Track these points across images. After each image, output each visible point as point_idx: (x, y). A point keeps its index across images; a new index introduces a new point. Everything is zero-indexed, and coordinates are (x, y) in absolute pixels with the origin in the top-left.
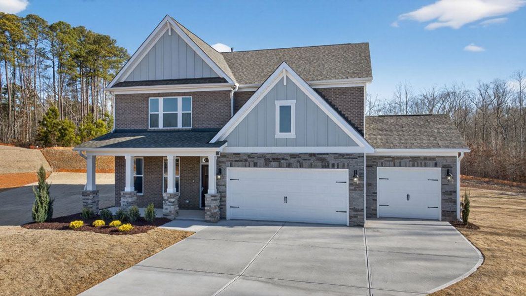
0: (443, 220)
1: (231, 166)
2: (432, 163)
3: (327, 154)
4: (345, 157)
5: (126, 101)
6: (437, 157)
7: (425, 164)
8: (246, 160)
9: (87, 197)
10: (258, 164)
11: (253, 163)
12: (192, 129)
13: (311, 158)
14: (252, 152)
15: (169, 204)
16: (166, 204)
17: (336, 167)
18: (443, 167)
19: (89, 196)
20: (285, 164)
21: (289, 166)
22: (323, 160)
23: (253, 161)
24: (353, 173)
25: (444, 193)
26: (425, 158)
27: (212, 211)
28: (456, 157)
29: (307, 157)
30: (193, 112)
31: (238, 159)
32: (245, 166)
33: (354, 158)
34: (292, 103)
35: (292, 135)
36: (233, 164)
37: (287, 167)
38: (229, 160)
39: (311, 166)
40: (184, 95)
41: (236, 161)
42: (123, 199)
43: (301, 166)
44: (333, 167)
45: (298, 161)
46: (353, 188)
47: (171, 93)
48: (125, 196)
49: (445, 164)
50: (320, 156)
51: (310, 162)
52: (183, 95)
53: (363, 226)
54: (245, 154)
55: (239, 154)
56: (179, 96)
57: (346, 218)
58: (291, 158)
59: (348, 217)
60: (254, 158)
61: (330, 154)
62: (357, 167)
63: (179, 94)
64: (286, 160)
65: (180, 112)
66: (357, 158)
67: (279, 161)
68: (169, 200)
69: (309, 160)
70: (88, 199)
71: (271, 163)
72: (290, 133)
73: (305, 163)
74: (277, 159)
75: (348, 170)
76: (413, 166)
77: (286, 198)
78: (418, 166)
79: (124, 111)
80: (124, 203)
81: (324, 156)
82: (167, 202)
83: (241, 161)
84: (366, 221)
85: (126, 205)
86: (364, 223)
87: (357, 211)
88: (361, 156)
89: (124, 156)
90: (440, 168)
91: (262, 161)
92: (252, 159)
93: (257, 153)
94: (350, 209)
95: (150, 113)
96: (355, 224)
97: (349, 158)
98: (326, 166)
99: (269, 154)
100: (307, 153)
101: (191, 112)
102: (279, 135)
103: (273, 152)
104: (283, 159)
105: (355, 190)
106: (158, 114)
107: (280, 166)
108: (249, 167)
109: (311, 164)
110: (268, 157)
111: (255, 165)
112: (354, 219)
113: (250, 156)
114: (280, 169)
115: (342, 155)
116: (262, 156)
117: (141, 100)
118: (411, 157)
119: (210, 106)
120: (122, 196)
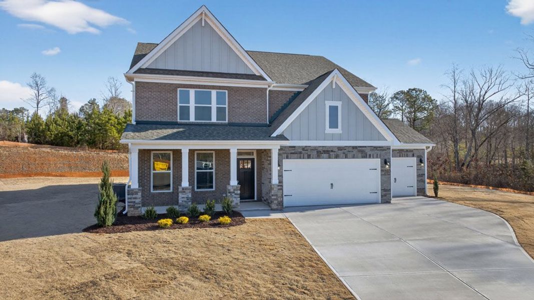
0: (417, 195)
1: (287, 158)
2: (411, 154)
3: (365, 147)
4: (378, 149)
5: (150, 90)
6: (415, 149)
7: (407, 155)
8: (301, 153)
9: (134, 196)
10: (311, 155)
11: (307, 155)
12: (228, 123)
13: (353, 150)
14: (306, 145)
15: (235, 196)
16: (232, 196)
17: (372, 157)
18: (418, 157)
19: (137, 194)
20: (334, 155)
21: (337, 157)
22: (362, 152)
23: (307, 153)
24: (383, 161)
25: (418, 176)
26: (407, 151)
27: (279, 199)
28: (424, 149)
29: (351, 149)
30: (229, 106)
31: (293, 152)
32: (300, 158)
33: (384, 150)
34: (338, 104)
35: (338, 131)
36: (289, 157)
37: (335, 158)
38: (285, 153)
39: (354, 157)
40: (220, 89)
41: (291, 153)
42: (180, 195)
43: (346, 157)
44: (370, 157)
45: (344, 153)
46: (383, 173)
47: (205, 86)
48: (184, 192)
49: (419, 154)
50: (361, 149)
51: (353, 153)
52: (218, 89)
53: (390, 203)
54: (299, 147)
55: (294, 147)
56: (214, 89)
57: (378, 197)
58: (338, 150)
59: (380, 196)
60: (307, 150)
61: (368, 146)
62: (386, 157)
63: (214, 87)
64: (335, 152)
65: (214, 106)
66: (386, 150)
67: (329, 153)
68: (236, 192)
69: (352, 152)
70: (136, 198)
71: (322, 155)
72: (337, 129)
73: (350, 155)
74: (327, 151)
75: (380, 159)
76: (400, 157)
77: (332, 184)
78: (402, 157)
79: (147, 100)
80: (183, 199)
81: (363, 149)
82: (233, 194)
83: (296, 153)
84: (392, 199)
85: (185, 202)
86: (391, 200)
87: (386, 191)
88: (388, 148)
89: (181, 150)
90: (416, 158)
91: (315, 152)
92: (307, 152)
93: (310, 147)
94: (381, 190)
95: (179, 105)
96: (385, 201)
97: (381, 150)
98: (365, 157)
99: (320, 147)
100: (350, 146)
101: (226, 106)
102: (329, 130)
103: (323, 145)
104: (332, 151)
105: (385, 175)
106: (189, 106)
107: (329, 158)
108: (304, 158)
109: (354, 155)
110: (320, 149)
111: (309, 157)
112: (384, 198)
113: (305, 148)
114: (330, 159)
115: (376, 148)
116: (315, 149)
117: (169, 91)
118: (399, 150)
119: (247, 101)
120: (182, 192)
